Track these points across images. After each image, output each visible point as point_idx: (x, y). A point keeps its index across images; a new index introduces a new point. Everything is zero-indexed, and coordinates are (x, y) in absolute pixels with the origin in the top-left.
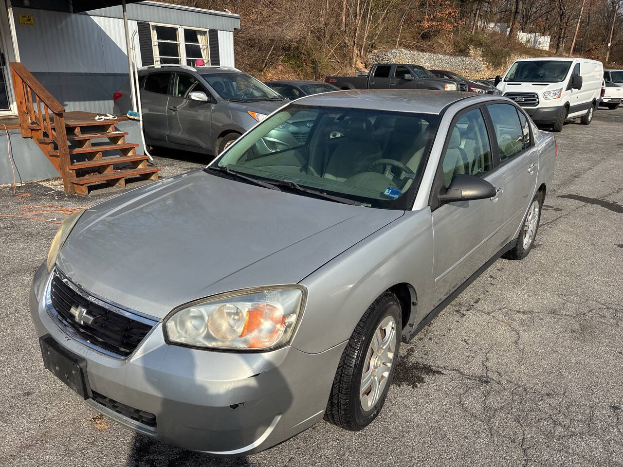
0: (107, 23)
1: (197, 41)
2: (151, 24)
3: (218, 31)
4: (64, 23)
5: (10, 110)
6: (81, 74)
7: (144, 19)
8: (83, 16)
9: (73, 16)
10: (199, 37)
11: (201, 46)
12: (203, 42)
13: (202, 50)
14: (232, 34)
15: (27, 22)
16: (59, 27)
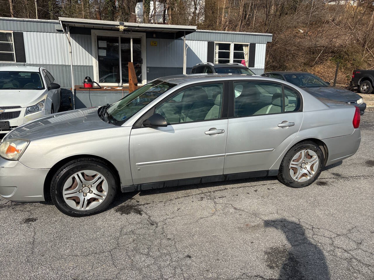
0: (192, 43)
1: (242, 50)
2: (215, 42)
3: (256, 44)
4: (170, 44)
5: (142, 83)
6: (175, 68)
7: (211, 40)
8: (180, 41)
9: (175, 41)
10: (244, 48)
11: (244, 53)
12: (246, 50)
13: (244, 55)
14: (265, 45)
15: (154, 44)
16: (168, 46)
